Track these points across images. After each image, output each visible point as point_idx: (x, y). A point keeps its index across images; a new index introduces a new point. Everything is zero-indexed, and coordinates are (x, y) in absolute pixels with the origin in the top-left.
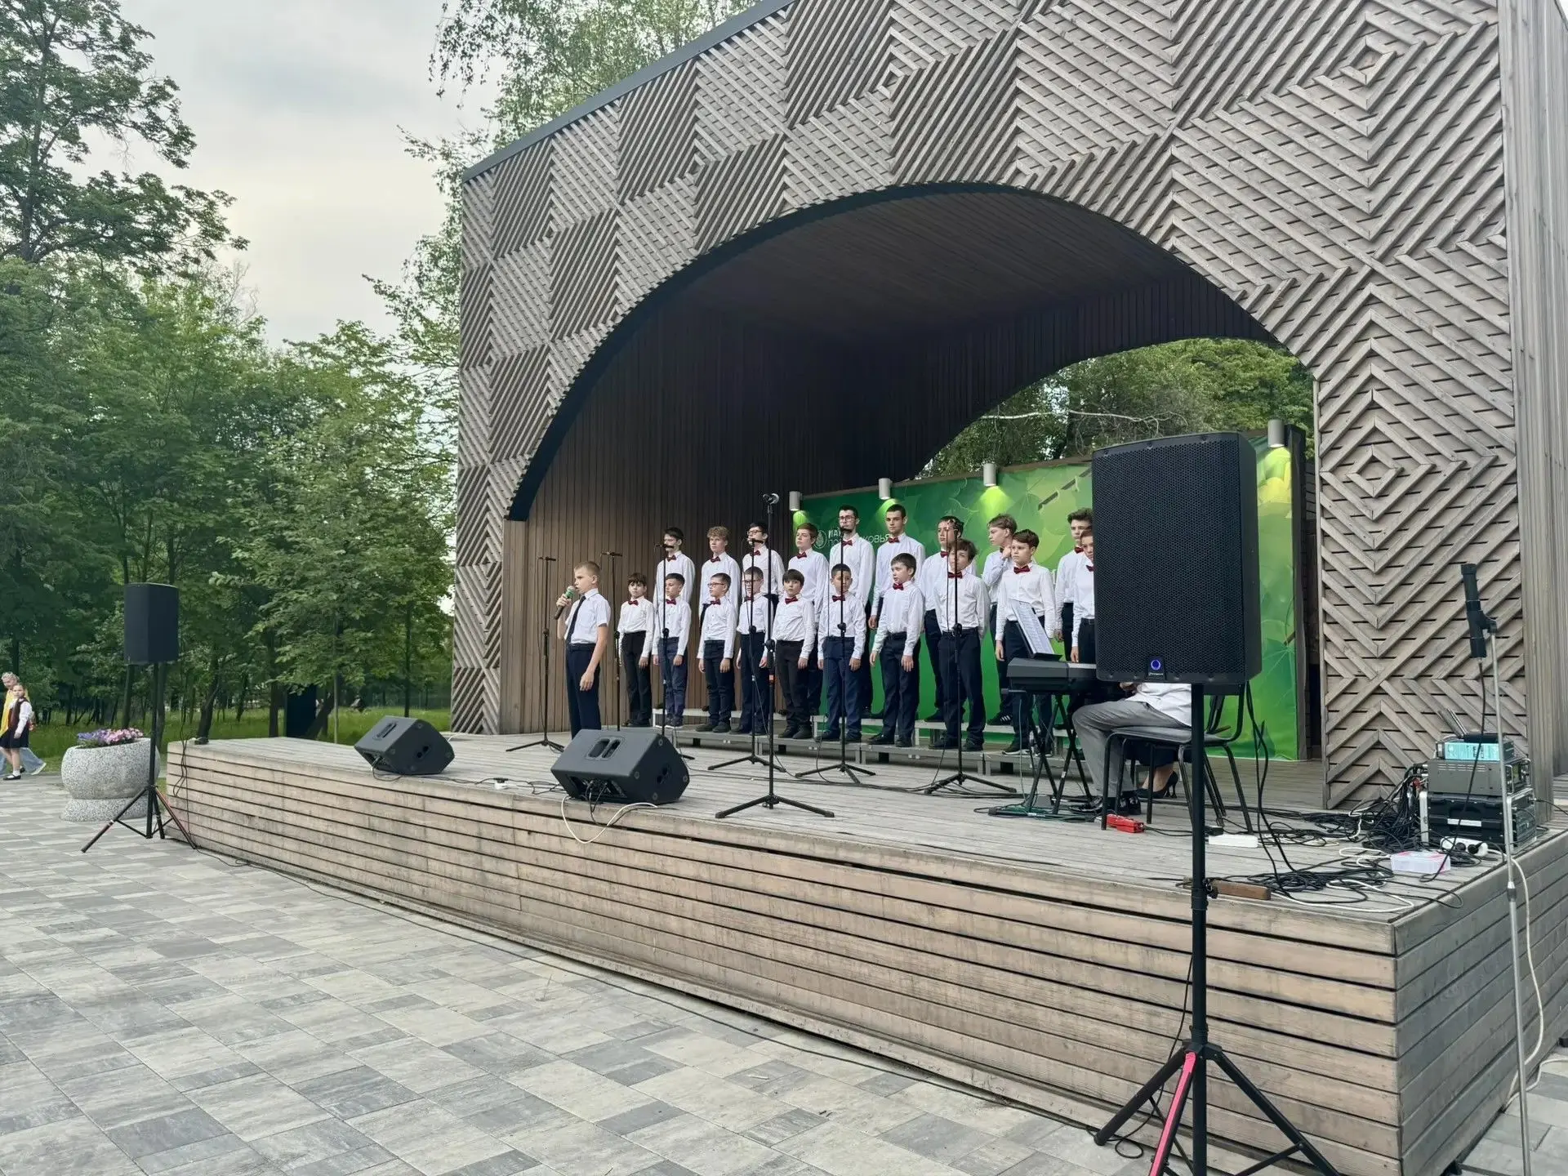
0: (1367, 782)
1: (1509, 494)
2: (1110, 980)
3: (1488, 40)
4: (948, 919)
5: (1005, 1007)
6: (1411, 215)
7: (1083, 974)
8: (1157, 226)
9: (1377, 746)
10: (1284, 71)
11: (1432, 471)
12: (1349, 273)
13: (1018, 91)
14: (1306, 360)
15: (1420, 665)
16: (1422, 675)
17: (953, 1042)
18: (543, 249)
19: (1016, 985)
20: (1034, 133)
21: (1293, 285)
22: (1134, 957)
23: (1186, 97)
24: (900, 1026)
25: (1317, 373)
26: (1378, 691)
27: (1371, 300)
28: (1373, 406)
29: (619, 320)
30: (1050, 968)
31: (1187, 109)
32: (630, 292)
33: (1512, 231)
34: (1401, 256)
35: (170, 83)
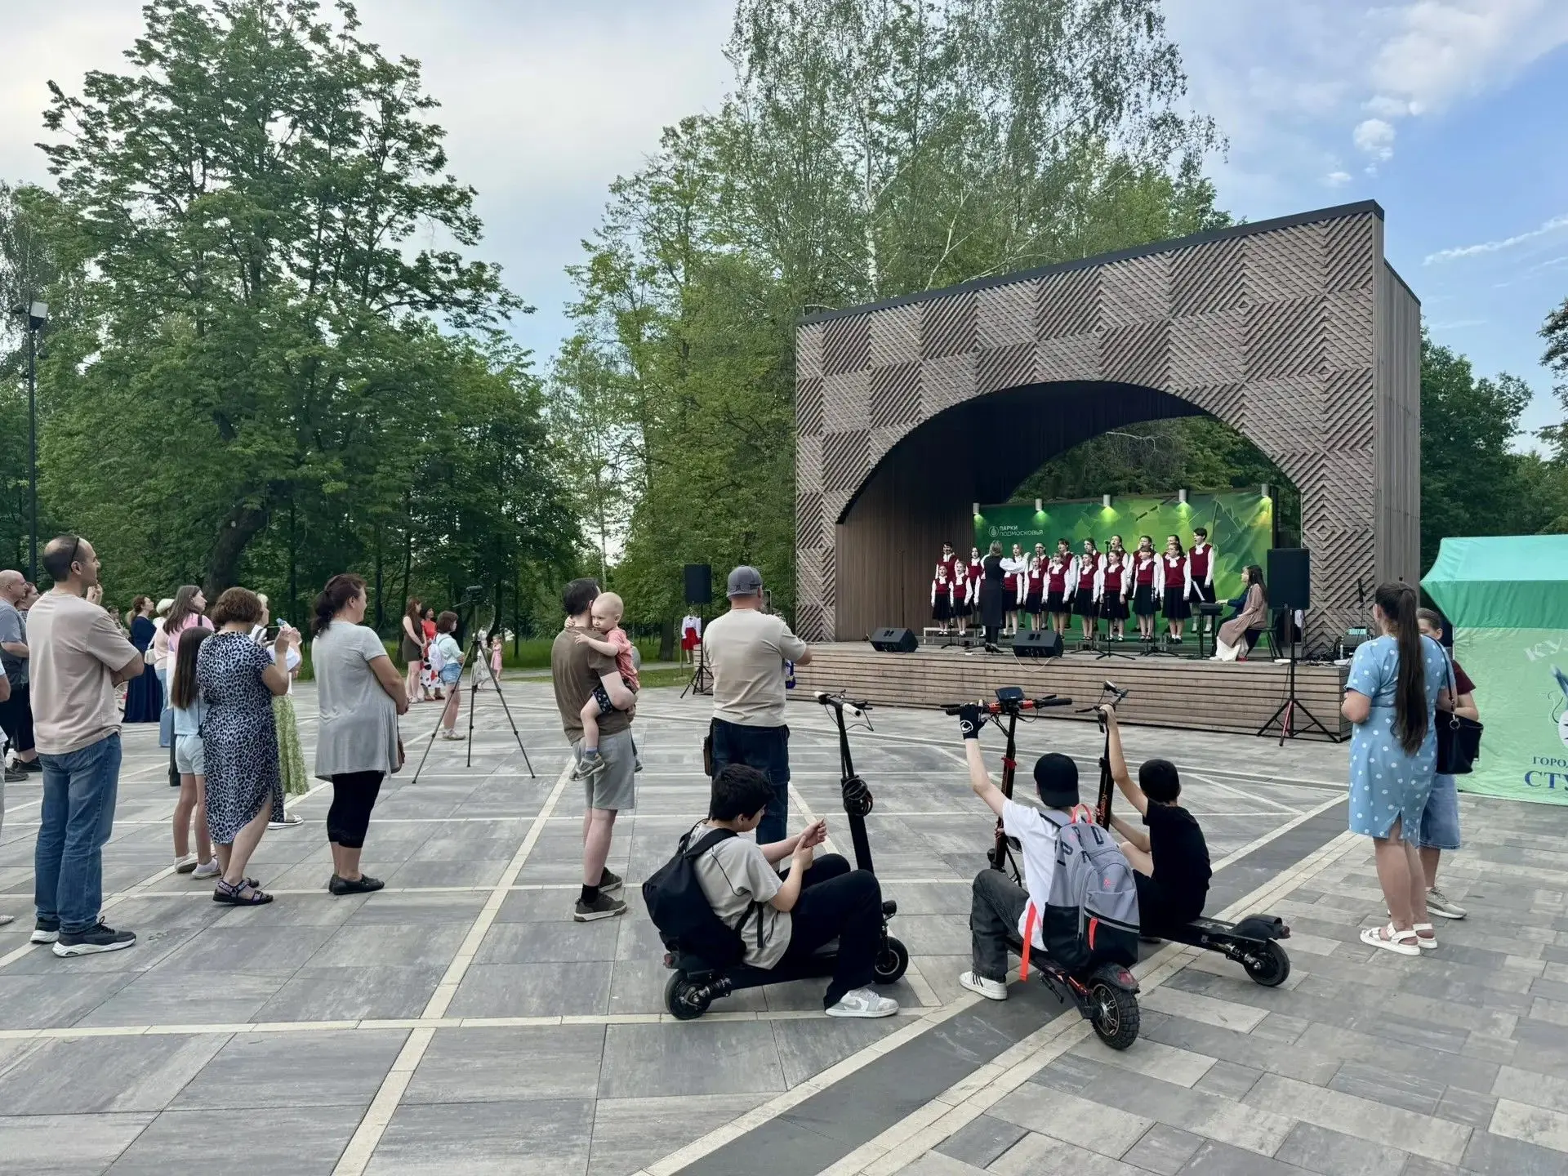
0: (1318, 647)
1: (1371, 542)
2: (1259, 693)
3: (1369, 374)
4: (1203, 683)
5: (1222, 707)
6: (1340, 435)
7: (1251, 693)
8: (1236, 422)
9: (1322, 633)
10: (1292, 368)
11: (1345, 532)
12: (1315, 454)
13: (1169, 350)
14: (1298, 485)
15: (1338, 604)
16: (1340, 607)
17: (1204, 720)
18: (864, 376)
19: (1228, 699)
20: (1177, 370)
21: (1294, 455)
22: (1268, 686)
23: (1250, 369)
24: (1181, 718)
25: (1303, 491)
26: (1323, 613)
27: (1323, 466)
28: (1323, 506)
29: (921, 422)
30: (1239, 693)
31: (1252, 374)
32: (929, 408)
33: (1375, 446)
34: (1335, 449)
35: (472, 190)
